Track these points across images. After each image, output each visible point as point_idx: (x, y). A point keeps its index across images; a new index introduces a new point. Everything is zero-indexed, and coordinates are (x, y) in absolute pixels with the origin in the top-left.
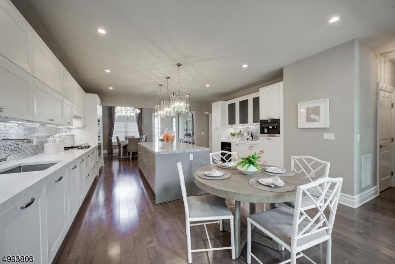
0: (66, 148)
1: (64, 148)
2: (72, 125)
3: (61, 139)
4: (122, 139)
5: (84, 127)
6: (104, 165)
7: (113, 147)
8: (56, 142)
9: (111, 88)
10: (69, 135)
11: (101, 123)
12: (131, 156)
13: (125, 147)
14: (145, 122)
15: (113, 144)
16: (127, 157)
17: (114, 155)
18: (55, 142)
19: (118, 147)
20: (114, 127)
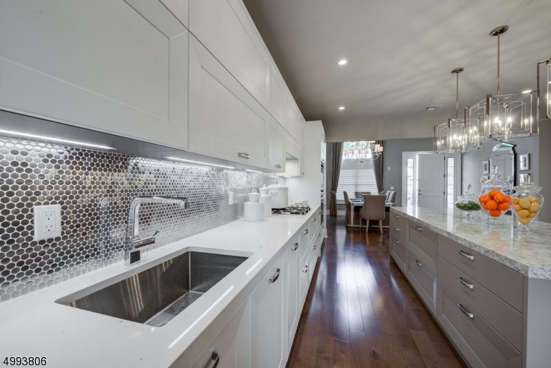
0: (276, 211)
1: (273, 209)
2: (284, 171)
3: (270, 195)
4: (351, 196)
5: (302, 176)
6: (326, 237)
7: (338, 207)
8: (260, 201)
9: (342, 108)
10: (280, 189)
11: (325, 170)
12: (367, 227)
13: (357, 209)
14: (388, 168)
15: (338, 203)
16: (360, 226)
17: (338, 219)
18: (258, 201)
19: (345, 207)
20: (340, 177)
